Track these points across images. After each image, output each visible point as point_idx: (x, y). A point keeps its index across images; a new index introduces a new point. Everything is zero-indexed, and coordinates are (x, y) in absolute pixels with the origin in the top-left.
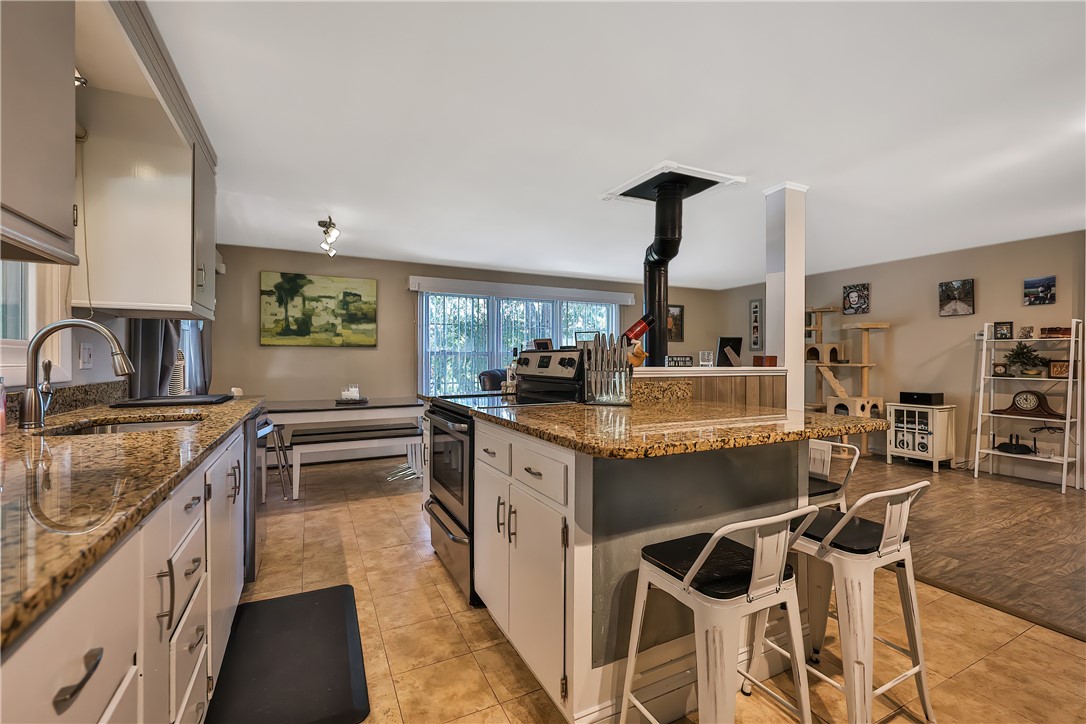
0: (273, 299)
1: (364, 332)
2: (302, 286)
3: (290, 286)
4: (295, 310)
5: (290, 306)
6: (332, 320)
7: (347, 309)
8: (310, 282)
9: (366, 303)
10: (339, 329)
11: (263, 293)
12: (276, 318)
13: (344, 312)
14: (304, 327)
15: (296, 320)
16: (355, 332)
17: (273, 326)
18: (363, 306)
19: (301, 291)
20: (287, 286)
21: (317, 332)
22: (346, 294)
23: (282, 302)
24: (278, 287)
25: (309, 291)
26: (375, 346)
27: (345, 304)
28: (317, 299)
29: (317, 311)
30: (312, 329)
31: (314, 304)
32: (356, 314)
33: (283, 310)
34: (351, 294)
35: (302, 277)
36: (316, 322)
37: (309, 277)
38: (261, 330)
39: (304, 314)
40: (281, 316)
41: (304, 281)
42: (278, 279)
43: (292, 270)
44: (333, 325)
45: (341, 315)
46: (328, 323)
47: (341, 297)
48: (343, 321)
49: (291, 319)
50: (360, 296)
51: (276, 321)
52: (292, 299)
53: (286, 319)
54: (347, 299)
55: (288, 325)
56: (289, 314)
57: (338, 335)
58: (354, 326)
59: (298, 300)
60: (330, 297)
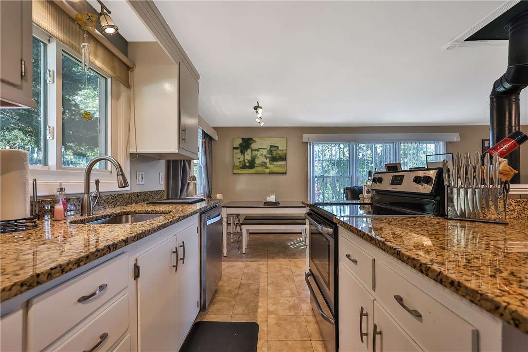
0: (239, 151)
1: (280, 166)
2: (251, 144)
3: (246, 144)
4: (248, 156)
5: (246, 154)
6: (265, 160)
7: (272, 154)
8: (255, 141)
9: (281, 150)
10: (268, 165)
11: (234, 148)
12: (240, 160)
13: (270, 156)
14: (252, 164)
15: (248, 161)
16: (276, 166)
17: (238, 164)
18: (279, 152)
19: (250, 146)
20: (244, 144)
21: (258, 167)
22: (271, 146)
23: (242, 152)
24: (241, 145)
25: (254, 146)
26: (285, 173)
27: (270, 152)
28: (258, 150)
29: (258, 156)
30: (256, 165)
31: (256, 152)
32: (276, 157)
33: (243, 156)
34: (273, 146)
35: (251, 139)
36: (258, 161)
37: (254, 139)
38: (234, 167)
39: (252, 158)
40: (242, 159)
41: (252, 142)
42: (240, 141)
43: (246, 136)
44: (265, 163)
45: (269, 158)
46: (263, 162)
47: (269, 148)
48: (270, 160)
49: (246, 161)
50: (278, 147)
51: (240, 162)
52: (247, 151)
53: (244, 160)
54: (272, 149)
55: (245, 164)
56: (245, 158)
57: (267, 168)
58: (275, 163)
59: (249, 151)
60: (264, 149)
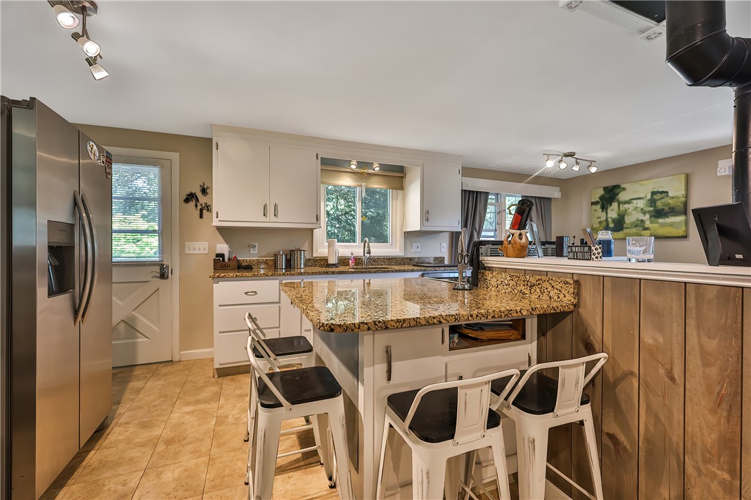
0: (599, 206)
1: (671, 225)
2: (618, 194)
3: (610, 196)
4: (613, 212)
5: (609, 210)
6: (641, 217)
7: (655, 206)
8: (624, 189)
9: (673, 198)
10: (648, 224)
11: (593, 203)
12: (600, 220)
13: (652, 209)
14: (619, 225)
15: (613, 220)
16: (663, 225)
17: (598, 226)
18: (670, 201)
19: (617, 197)
20: (607, 196)
21: (628, 228)
22: (653, 193)
23: (604, 208)
24: (602, 198)
25: (623, 196)
26: (685, 237)
27: (652, 202)
28: (629, 202)
29: (629, 211)
30: (625, 226)
31: (627, 206)
32: (663, 209)
33: (604, 213)
34: (658, 192)
35: (617, 187)
36: (628, 220)
37: (623, 186)
39: (619, 215)
40: (603, 218)
41: (619, 190)
42: (601, 192)
43: (610, 183)
44: (642, 221)
45: (649, 212)
46: (638, 220)
47: (649, 196)
48: (651, 217)
49: (610, 220)
50: (667, 192)
51: (600, 222)
52: (611, 205)
53: (607, 220)
54: (655, 197)
55: (607, 225)
56: (609, 216)
57: (646, 229)
58: (661, 220)
59: (615, 205)
60: (639, 198)
